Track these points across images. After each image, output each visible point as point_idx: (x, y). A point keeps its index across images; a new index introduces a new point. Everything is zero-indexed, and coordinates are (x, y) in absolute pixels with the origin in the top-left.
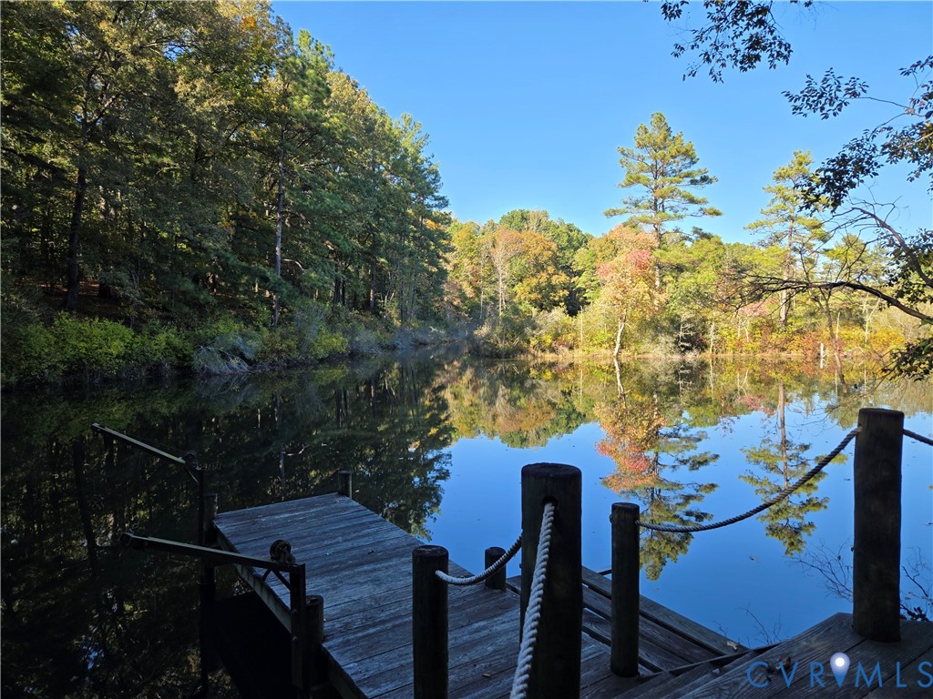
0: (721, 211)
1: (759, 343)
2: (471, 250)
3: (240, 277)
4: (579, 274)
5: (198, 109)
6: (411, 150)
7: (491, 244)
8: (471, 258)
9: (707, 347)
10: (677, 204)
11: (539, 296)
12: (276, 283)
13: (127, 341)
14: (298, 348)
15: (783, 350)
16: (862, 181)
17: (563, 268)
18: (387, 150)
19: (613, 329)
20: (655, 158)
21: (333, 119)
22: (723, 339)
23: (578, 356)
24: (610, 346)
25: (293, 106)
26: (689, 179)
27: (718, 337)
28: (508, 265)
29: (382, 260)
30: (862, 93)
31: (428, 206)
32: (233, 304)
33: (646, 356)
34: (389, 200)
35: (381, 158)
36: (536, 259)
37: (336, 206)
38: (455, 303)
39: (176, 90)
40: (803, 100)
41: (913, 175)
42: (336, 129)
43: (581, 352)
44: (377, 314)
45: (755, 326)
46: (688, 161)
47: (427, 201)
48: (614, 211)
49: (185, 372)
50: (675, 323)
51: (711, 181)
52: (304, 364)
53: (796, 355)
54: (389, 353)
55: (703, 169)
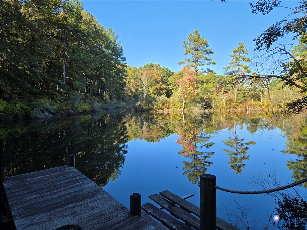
0: (216, 63)
1: (228, 106)
2: (134, 76)
3: (50, 83)
4: (170, 85)
5: (30, 19)
6: (113, 41)
7: (141, 74)
8: (134, 79)
9: (212, 108)
10: (202, 60)
11: (157, 92)
12: (63, 86)
13: (4, 106)
14: (72, 109)
15: (236, 108)
16: (278, 39)
17: (165, 83)
18: (104, 40)
19: (182, 102)
20: (195, 45)
21: (83, 27)
22: (217, 105)
23: (170, 111)
24: (181, 108)
25: (68, 22)
26: (206, 52)
27: (215, 104)
28: (147, 82)
29: (103, 79)
30: (278, 4)
31: (119, 60)
32: (47, 93)
33: (192, 111)
34: (105, 58)
35: (102, 43)
36: (156, 80)
37: (85, 58)
38: (129, 94)
39: (21, 12)
40: (256, 7)
41: (295, 38)
42: (84, 30)
43: (171, 110)
44: (101, 97)
45: (227, 101)
46: (206, 46)
47: (119, 59)
48: (182, 63)
49: (28, 118)
50: (202, 100)
51: (213, 53)
52: (74, 114)
53: (240, 110)
54: (106, 111)
55: (210, 49)
